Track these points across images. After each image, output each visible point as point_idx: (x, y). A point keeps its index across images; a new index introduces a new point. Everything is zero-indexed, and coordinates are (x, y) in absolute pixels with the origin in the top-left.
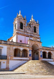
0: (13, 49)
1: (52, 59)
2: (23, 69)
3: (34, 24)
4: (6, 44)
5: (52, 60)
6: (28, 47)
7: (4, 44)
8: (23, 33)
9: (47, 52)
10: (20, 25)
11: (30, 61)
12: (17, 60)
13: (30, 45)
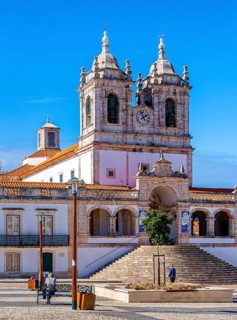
0: (85, 212)
1: (231, 237)
2: (118, 271)
3: (165, 88)
4: (64, 198)
5: (232, 241)
6: (136, 200)
7: (59, 198)
8: (121, 137)
9: (212, 210)
10: (106, 109)
11: (141, 249)
12: (100, 245)
13: (142, 191)
